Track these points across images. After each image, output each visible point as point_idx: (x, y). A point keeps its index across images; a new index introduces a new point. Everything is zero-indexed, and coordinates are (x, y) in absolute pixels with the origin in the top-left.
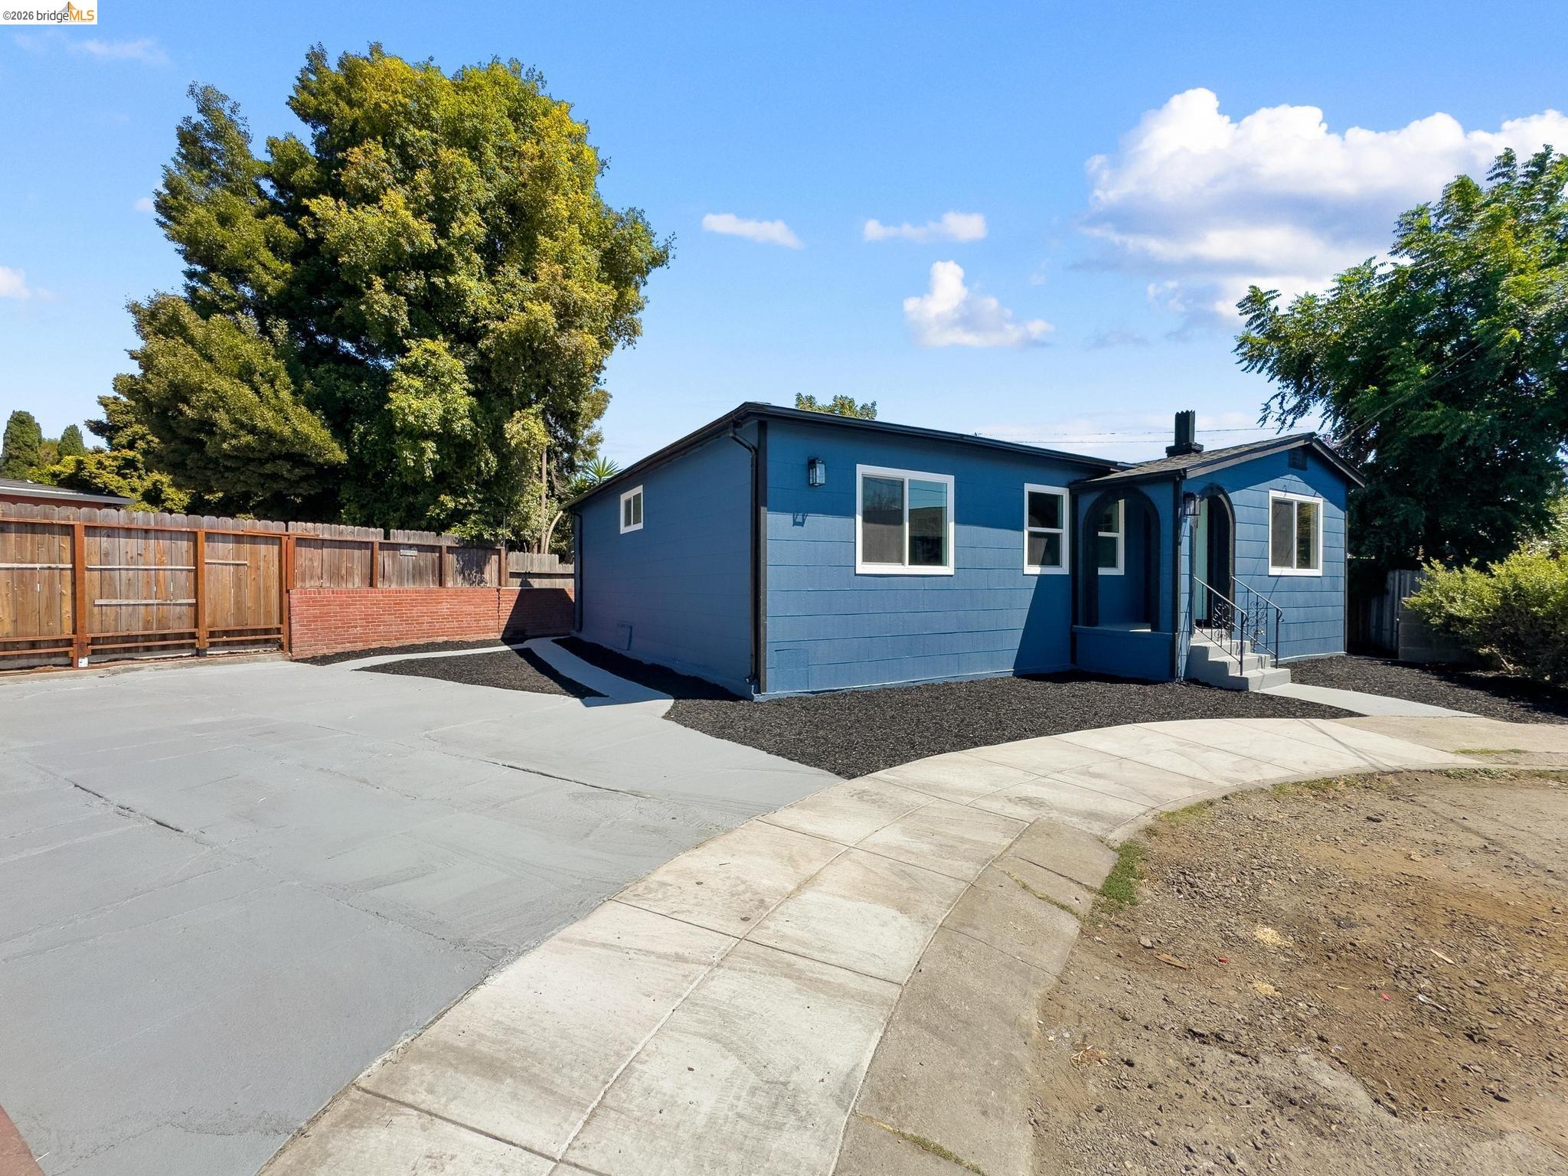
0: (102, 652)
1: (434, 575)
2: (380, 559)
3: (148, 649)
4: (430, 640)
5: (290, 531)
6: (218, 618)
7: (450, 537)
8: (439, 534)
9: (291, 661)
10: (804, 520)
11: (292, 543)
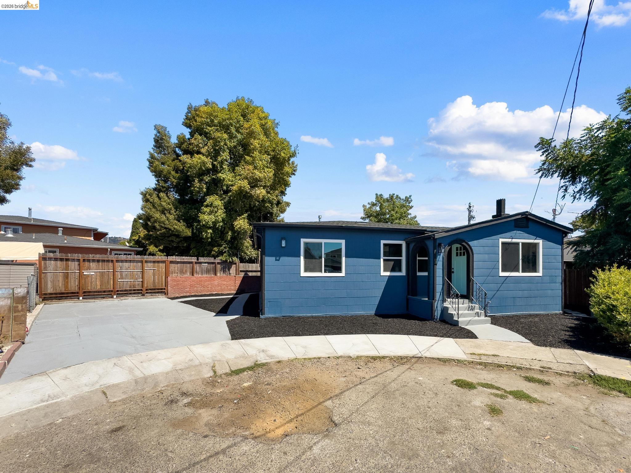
0: (119, 294)
1: (213, 271)
2: (195, 267)
3: (130, 293)
4: (211, 293)
5: (168, 259)
6: (148, 285)
7: (218, 260)
8: (215, 259)
9: (168, 298)
10: (279, 259)
11: (168, 263)
